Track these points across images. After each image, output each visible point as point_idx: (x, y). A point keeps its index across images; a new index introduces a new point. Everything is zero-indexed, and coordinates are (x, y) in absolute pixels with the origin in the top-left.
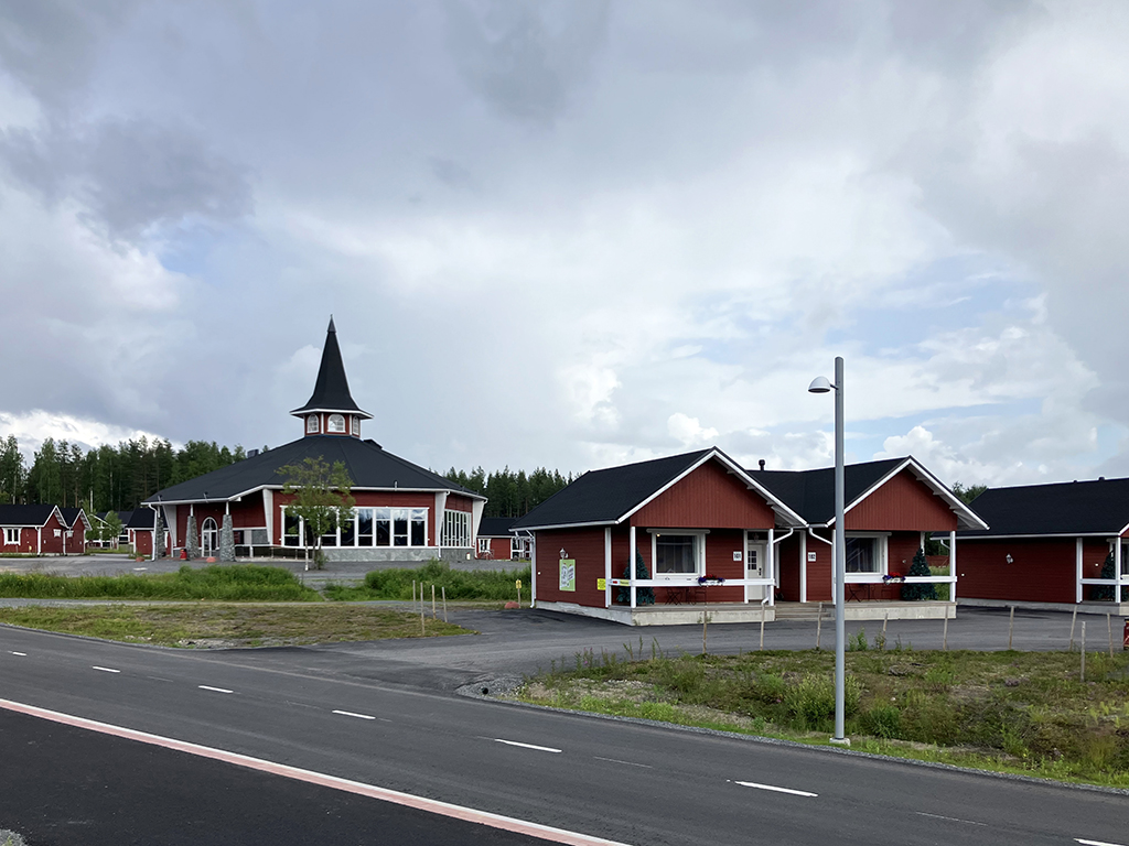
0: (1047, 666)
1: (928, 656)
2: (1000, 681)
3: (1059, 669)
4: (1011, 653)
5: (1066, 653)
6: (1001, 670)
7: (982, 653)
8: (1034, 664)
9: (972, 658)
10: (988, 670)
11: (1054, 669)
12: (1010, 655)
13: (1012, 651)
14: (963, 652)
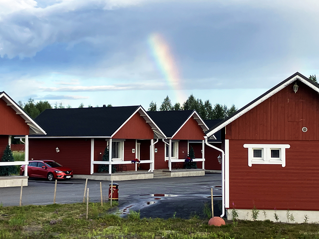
0: (72, 212)
1: (11, 210)
2: (48, 222)
3: (77, 213)
4: (55, 206)
5: (82, 204)
6: (49, 216)
7: (40, 207)
8: (65, 211)
9: (35, 209)
10: (42, 216)
11: (75, 213)
12: (54, 207)
13: (55, 204)
14: (30, 206)
